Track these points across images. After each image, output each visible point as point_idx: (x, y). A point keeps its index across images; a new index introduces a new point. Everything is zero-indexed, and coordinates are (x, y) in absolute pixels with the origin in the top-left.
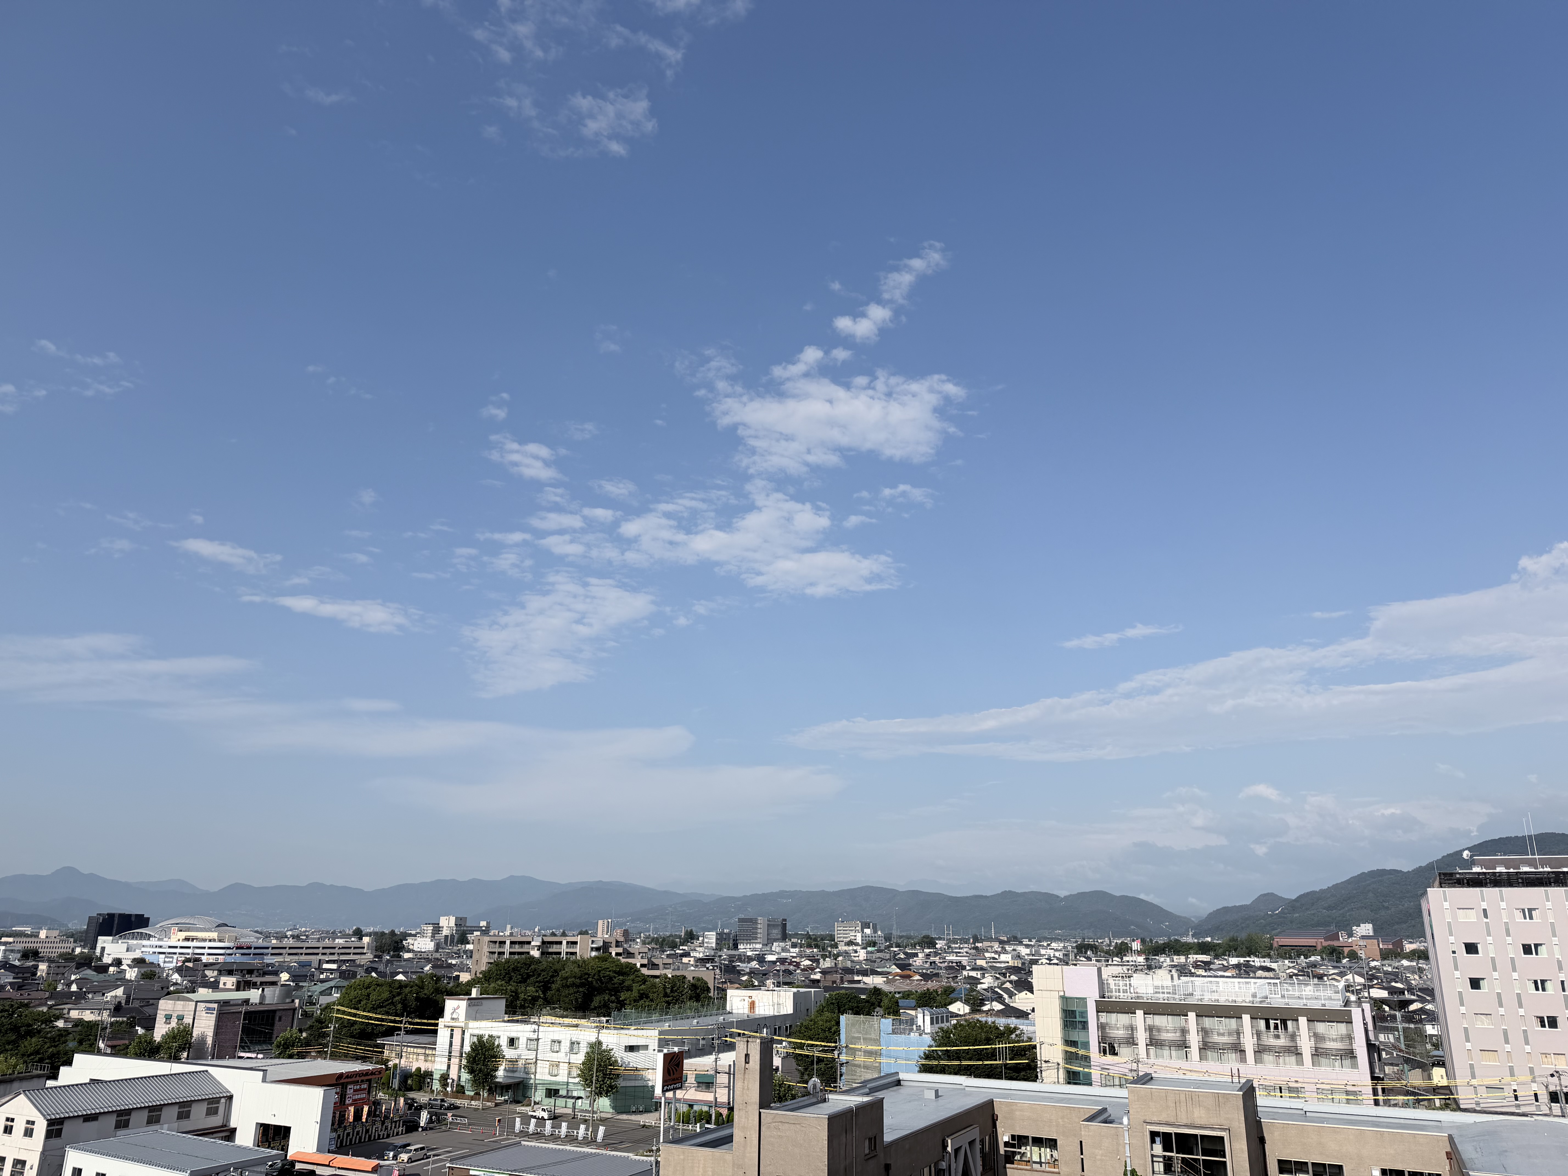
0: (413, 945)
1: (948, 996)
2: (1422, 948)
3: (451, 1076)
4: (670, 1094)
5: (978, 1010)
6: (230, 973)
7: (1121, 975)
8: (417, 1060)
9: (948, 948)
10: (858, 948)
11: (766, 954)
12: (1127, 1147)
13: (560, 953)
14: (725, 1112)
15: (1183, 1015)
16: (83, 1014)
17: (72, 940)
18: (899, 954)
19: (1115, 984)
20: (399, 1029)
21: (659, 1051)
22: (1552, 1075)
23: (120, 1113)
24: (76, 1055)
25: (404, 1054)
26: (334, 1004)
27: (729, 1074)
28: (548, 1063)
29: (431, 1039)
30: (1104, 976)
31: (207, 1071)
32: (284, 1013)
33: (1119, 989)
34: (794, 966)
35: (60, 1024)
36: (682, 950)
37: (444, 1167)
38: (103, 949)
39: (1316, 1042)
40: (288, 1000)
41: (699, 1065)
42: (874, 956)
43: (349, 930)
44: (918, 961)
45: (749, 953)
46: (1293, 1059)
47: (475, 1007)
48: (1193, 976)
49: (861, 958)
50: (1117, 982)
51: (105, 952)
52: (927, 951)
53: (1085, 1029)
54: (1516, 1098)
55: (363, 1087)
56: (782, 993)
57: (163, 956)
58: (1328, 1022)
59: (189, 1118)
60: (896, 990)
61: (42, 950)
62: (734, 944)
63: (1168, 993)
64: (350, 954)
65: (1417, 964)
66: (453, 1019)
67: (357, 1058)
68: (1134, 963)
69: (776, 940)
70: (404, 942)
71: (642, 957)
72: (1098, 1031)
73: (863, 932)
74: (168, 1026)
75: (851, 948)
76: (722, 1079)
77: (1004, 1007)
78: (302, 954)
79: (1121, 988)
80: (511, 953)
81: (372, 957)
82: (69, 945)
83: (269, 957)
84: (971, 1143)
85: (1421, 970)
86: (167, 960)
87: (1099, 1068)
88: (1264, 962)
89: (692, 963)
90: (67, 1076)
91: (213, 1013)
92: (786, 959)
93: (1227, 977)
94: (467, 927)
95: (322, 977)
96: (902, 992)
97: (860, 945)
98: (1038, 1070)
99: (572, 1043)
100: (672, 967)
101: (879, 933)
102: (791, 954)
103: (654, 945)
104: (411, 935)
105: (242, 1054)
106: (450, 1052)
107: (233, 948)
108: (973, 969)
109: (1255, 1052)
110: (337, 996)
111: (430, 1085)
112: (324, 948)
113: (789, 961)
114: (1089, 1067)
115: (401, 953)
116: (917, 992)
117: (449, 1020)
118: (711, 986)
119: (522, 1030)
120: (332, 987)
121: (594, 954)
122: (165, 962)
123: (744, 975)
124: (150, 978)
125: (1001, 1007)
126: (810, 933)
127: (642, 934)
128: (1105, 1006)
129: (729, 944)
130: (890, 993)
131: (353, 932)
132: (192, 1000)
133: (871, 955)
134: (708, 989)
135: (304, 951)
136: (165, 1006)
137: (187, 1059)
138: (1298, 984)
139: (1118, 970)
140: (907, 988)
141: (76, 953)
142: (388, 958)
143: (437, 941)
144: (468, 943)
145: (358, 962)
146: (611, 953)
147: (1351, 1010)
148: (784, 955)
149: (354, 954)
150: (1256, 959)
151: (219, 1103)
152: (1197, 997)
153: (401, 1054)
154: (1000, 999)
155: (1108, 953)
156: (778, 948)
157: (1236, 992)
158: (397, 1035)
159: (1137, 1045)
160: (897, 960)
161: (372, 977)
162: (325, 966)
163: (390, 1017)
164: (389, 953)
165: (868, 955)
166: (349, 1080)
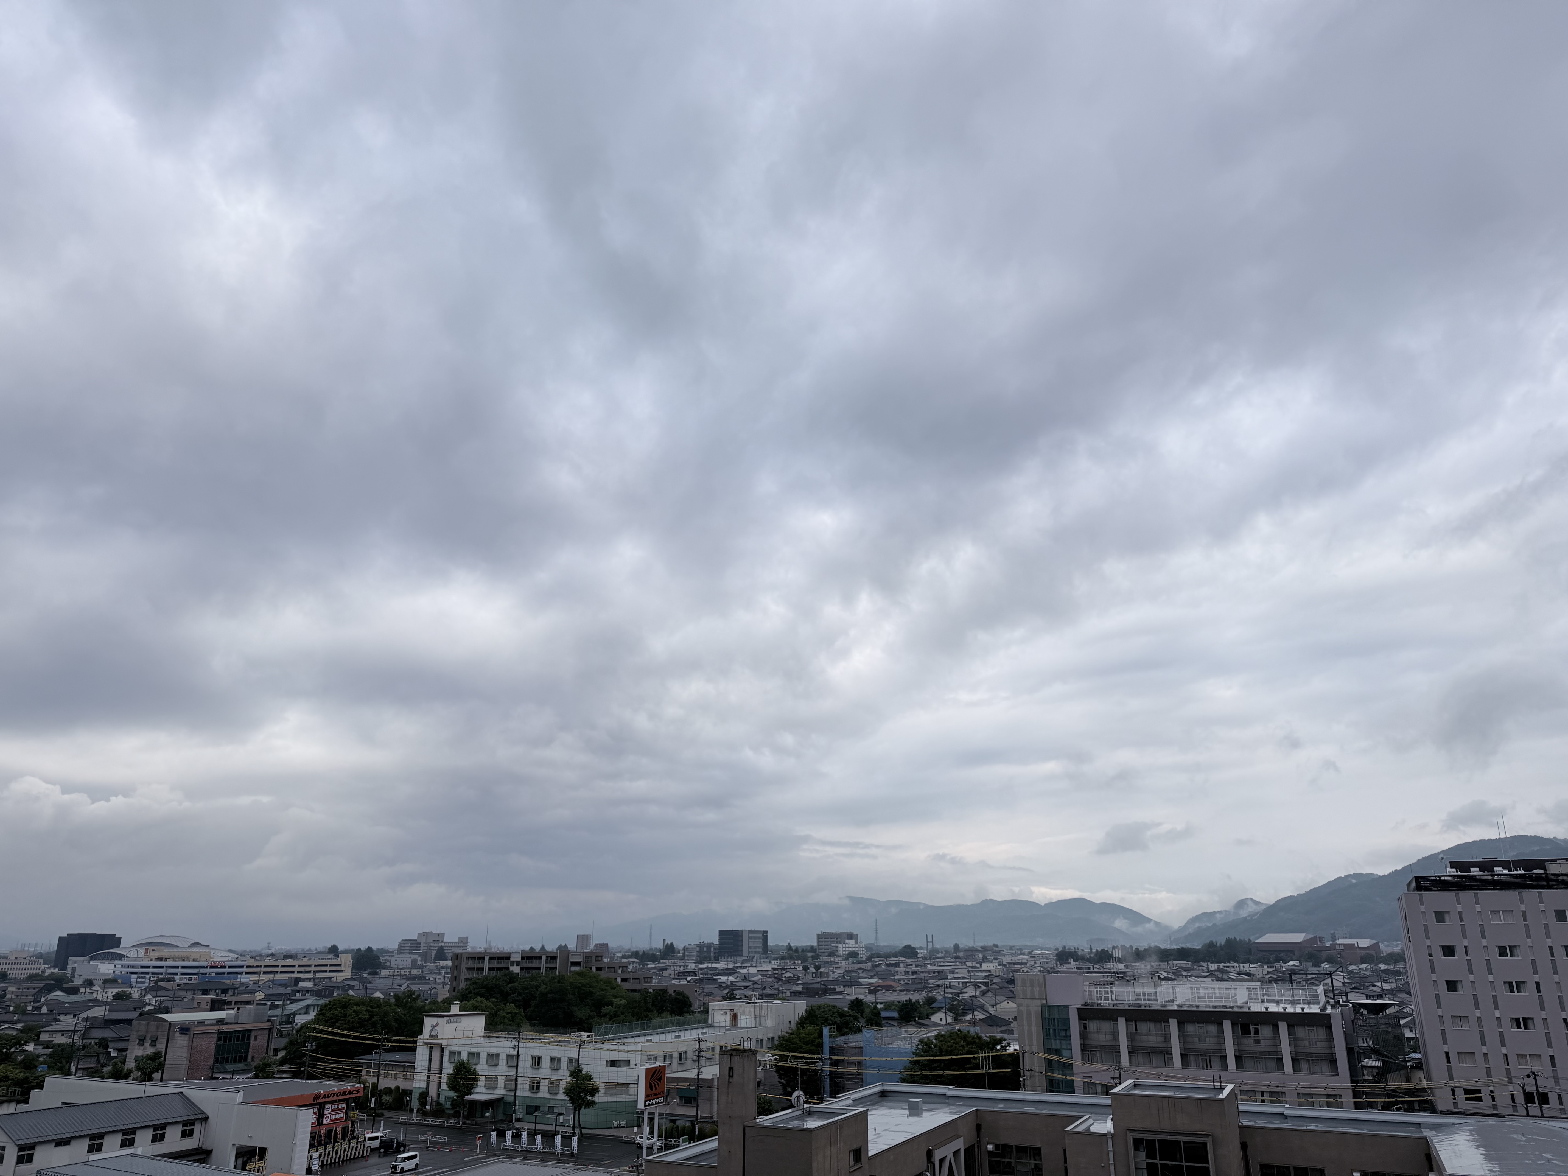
0: (390, 962)
1: (931, 1005)
2: (1399, 951)
3: (430, 1094)
4: (653, 1109)
5: (960, 1020)
7: (1102, 983)
8: (396, 1078)
9: (930, 957)
10: (840, 959)
12: (1111, 1155)
13: (539, 969)
15: (1164, 1022)
16: (54, 1036)
17: (41, 961)
18: (880, 964)
19: (1097, 991)
20: (378, 1047)
21: (641, 1066)
22: (1528, 1076)
23: (92, 1137)
24: (46, 1079)
26: (309, 1023)
28: (528, 1079)
29: (410, 1057)
31: (183, 1092)
32: (259, 1032)
33: (1101, 997)
34: (775, 978)
35: (30, 1048)
36: (663, 963)
38: (74, 970)
39: (1296, 1046)
40: (263, 1020)
42: (857, 966)
44: (900, 971)
45: (731, 966)
46: (1272, 1064)
47: (454, 1024)
48: (1174, 982)
49: (843, 969)
50: (1098, 989)
51: (76, 973)
52: (909, 960)
53: (1067, 1037)
54: (1493, 1099)
55: (340, 1107)
57: (136, 976)
58: (1308, 1027)
59: (163, 1140)
60: (878, 1001)
61: (12, 972)
62: (715, 957)
63: (1149, 1000)
64: (326, 971)
65: (1394, 967)
66: (432, 1037)
67: (335, 1078)
68: (1115, 970)
69: (756, 953)
70: (382, 959)
71: (622, 972)
72: (1080, 1038)
73: (845, 943)
74: (142, 1048)
75: (832, 959)
77: (985, 1017)
78: (277, 972)
79: (1103, 994)
80: (489, 969)
81: (349, 974)
82: (38, 966)
83: (244, 976)
84: (956, 1153)
85: (1397, 973)
86: (138, 980)
87: (1081, 1076)
88: (1244, 967)
90: (38, 1099)
91: (187, 1034)
92: (768, 971)
93: (1208, 982)
94: (445, 943)
96: (885, 1003)
97: (841, 956)
98: (1021, 1079)
99: (553, 1059)
100: (654, 981)
102: (773, 966)
103: (635, 960)
104: (387, 951)
105: (218, 1076)
106: (429, 1070)
107: (207, 967)
109: (1236, 1057)
110: (312, 1015)
111: (409, 1103)
112: (299, 966)
113: (770, 973)
114: (1072, 1075)
115: (378, 970)
116: (899, 1002)
117: (428, 1037)
118: (692, 999)
119: (502, 1045)
120: (308, 1007)
121: (574, 969)
122: (137, 982)
123: (725, 988)
124: (122, 999)
125: (982, 1017)
126: (792, 945)
128: (1087, 1014)
129: (710, 957)
130: (872, 1003)
131: (330, 949)
132: (165, 1021)
133: (853, 965)
134: (689, 1004)
135: (280, 969)
136: (139, 1027)
137: (161, 1081)
138: (1277, 989)
139: (1101, 978)
140: (890, 998)
141: (46, 974)
142: (365, 975)
143: (416, 958)
144: (446, 960)
145: (334, 980)
146: (591, 968)
147: (1329, 1015)
148: (765, 967)
149: (330, 971)
150: (1235, 964)
151: (194, 1125)
152: (1178, 1003)
153: (379, 1072)
154: (982, 1008)
155: (1088, 960)
156: (759, 960)
157: (1216, 997)
158: (376, 1053)
159: (1119, 1052)
160: (879, 970)
161: (349, 995)
162: (301, 984)
163: (368, 1035)
164: (365, 970)
165: (850, 966)
166: (327, 1100)
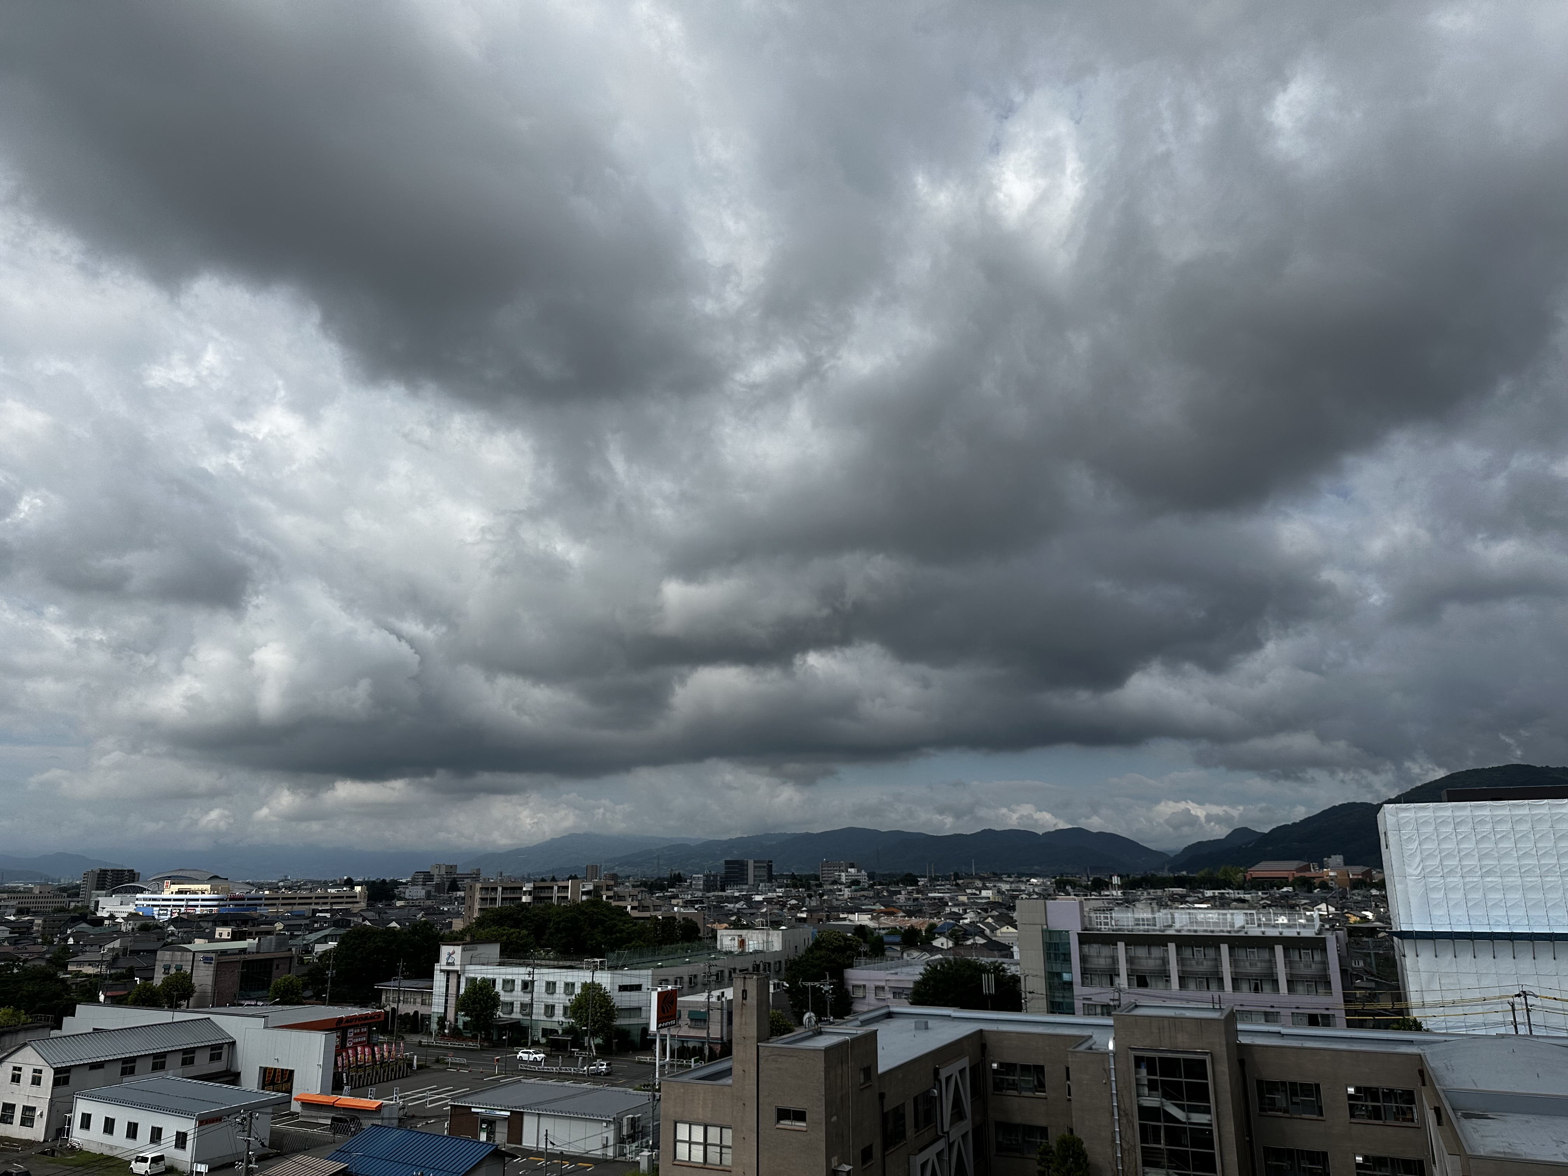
0: (405, 893)
1: (933, 931)
3: (448, 1018)
4: (664, 1031)
5: (962, 945)
6: (225, 924)
7: (1102, 909)
8: (415, 1003)
9: (931, 885)
10: (843, 886)
11: (752, 895)
12: (1113, 1072)
13: (552, 897)
14: (718, 1049)
15: (1163, 946)
16: (82, 967)
18: (882, 892)
19: (1097, 917)
20: (397, 974)
21: (653, 990)
23: (125, 1061)
24: (78, 1006)
25: (401, 998)
26: (329, 952)
27: (722, 1009)
28: (543, 1004)
29: (428, 984)
30: (1086, 909)
31: (209, 1018)
32: (281, 961)
33: (1100, 922)
34: (780, 905)
36: (671, 892)
37: (446, 1105)
38: (97, 903)
39: (1291, 968)
40: (284, 949)
41: (692, 1002)
42: (859, 894)
43: (340, 879)
44: (902, 898)
45: (737, 894)
46: (1268, 986)
47: (469, 952)
48: (1172, 908)
49: (846, 897)
50: (1099, 916)
51: (100, 906)
52: (910, 888)
53: (1067, 961)
55: (362, 1031)
56: (771, 932)
57: (158, 908)
58: (1303, 949)
59: (193, 1063)
60: (881, 926)
61: (37, 905)
62: (721, 886)
63: (1148, 925)
64: (342, 903)
66: (448, 964)
67: (355, 1004)
68: (1113, 898)
69: (762, 881)
70: (396, 891)
71: (632, 900)
72: (1080, 962)
73: (847, 872)
74: (166, 974)
75: (835, 887)
76: (715, 1016)
77: (986, 942)
78: (295, 904)
79: (1103, 920)
80: (502, 900)
81: (364, 905)
82: (62, 900)
83: (263, 907)
84: (962, 1071)
86: (161, 912)
87: (1081, 998)
88: (1238, 893)
89: (681, 904)
90: (70, 1025)
91: (211, 963)
92: (773, 898)
93: (1205, 909)
95: (316, 925)
96: (888, 928)
97: (844, 884)
98: (1023, 1001)
99: (567, 984)
100: (663, 909)
101: (863, 872)
102: (778, 894)
103: (644, 889)
104: (401, 883)
105: (243, 1002)
106: (447, 996)
107: (227, 899)
108: (955, 905)
109: (1233, 979)
110: (331, 945)
111: (428, 1027)
112: (316, 898)
113: (775, 900)
114: (1072, 997)
115: (393, 901)
116: (901, 928)
117: (445, 964)
118: (700, 926)
119: (517, 972)
120: (327, 936)
121: (584, 898)
122: (160, 914)
123: (732, 915)
124: (147, 930)
125: (983, 941)
126: (796, 874)
127: (631, 879)
128: (1087, 938)
129: (716, 886)
130: (875, 929)
131: (343, 882)
132: (190, 951)
133: (855, 893)
134: (698, 931)
135: (297, 901)
136: (164, 957)
137: (188, 1008)
138: (1274, 913)
139: (1099, 904)
140: (892, 924)
141: (71, 907)
142: (380, 906)
143: (429, 889)
144: (460, 891)
145: (351, 911)
146: (602, 897)
147: (1325, 938)
148: (770, 895)
149: (347, 903)
150: (1231, 892)
151: (222, 1049)
152: (1176, 928)
153: (398, 998)
154: (982, 933)
155: (1086, 887)
156: (764, 889)
157: (1213, 923)
158: (395, 980)
159: (1118, 975)
160: (881, 897)
161: (365, 925)
162: (319, 915)
164: (380, 902)
165: (853, 893)
